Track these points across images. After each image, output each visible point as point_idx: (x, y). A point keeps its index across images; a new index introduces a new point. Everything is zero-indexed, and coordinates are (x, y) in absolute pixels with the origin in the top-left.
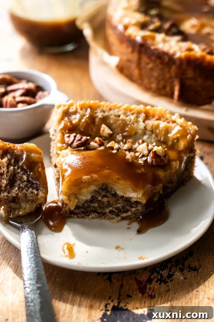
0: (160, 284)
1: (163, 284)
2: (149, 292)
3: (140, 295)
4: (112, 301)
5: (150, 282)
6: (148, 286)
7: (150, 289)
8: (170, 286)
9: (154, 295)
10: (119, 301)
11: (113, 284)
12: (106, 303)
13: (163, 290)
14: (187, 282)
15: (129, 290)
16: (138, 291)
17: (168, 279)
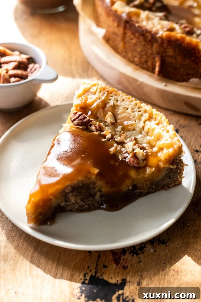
0: (133, 255)
1: (135, 255)
2: (122, 263)
3: (115, 266)
4: (91, 271)
5: (124, 254)
6: (122, 258)
7: (124, 260)
8: (141, 258)
9: (127, 266)
10: (96, 270)
11: (92, 254)
12: (85, 272)
13: (135, 261)
14: (156, 254)
15: (105, 260)
16: (113, 262)
17: (140, 251)
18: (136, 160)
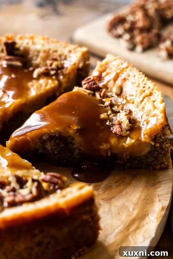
18: (120, 128)
